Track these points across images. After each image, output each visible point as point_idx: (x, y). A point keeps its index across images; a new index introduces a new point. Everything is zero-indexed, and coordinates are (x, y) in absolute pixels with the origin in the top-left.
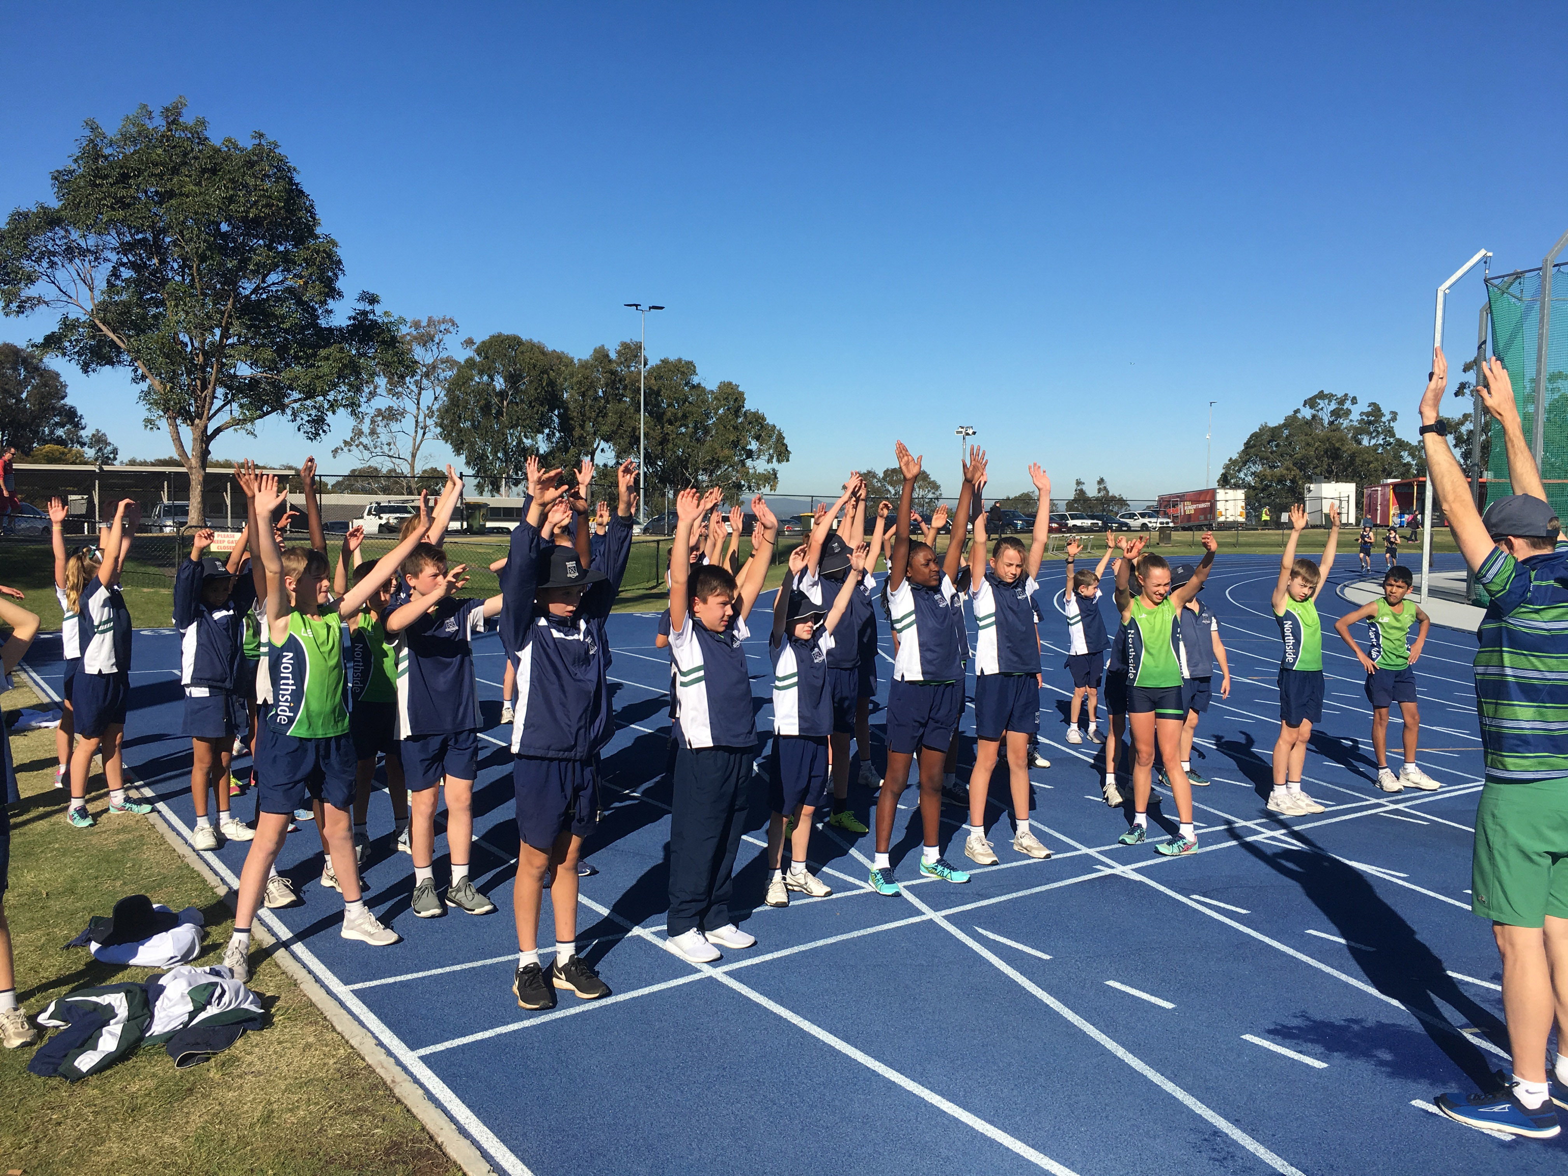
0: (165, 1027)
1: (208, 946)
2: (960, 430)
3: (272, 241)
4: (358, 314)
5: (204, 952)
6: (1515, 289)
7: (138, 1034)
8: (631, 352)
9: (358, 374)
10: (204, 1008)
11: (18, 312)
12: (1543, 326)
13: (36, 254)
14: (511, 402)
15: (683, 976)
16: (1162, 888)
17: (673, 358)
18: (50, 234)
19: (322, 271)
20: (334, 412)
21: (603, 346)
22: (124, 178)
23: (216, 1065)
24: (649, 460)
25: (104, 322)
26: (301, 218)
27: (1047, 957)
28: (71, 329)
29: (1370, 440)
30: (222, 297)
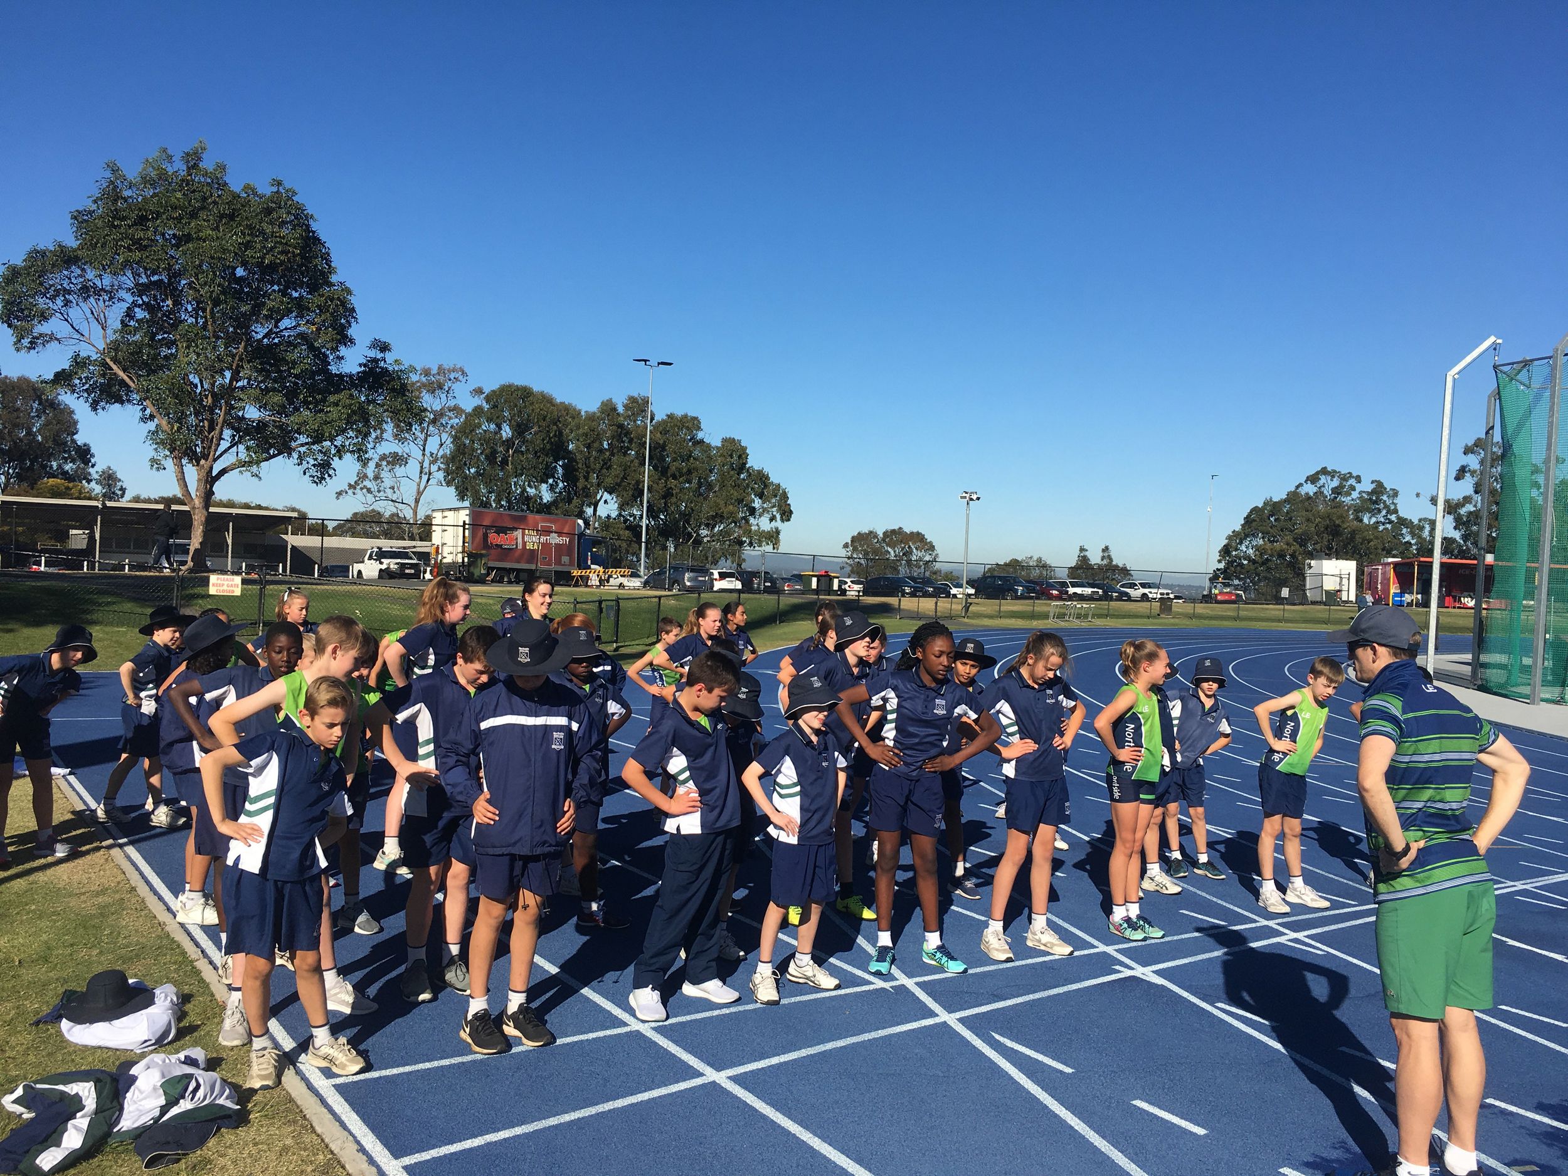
0: (133, 1123)
1: (185, 1027)
2: (964, 495)
3: (287, 287)
4: (369, 361)
5: (181, 1034)
6: (1523, 376)
7: (105, 1129)
8: (639, 406)
9: (367, 422)
10: (176, 1103)
11: (30, 348)
12: (1553, 415)
13: (52, 292)
14: (517, 451)
15: (685, 1080)
16: (1185, 994)
17: (678, 413)
18: (66, 273)
19: (335, 319)
20: (340, 457)
21: (611, 399)
22: (142, 220)
23: (186, 1168)
24: (652, 513)
25: (115, 360)
26: (317, 265)
27: (1069, 1070)
28: (82, 367)
29: (1370, 518)
30: (234, 340)
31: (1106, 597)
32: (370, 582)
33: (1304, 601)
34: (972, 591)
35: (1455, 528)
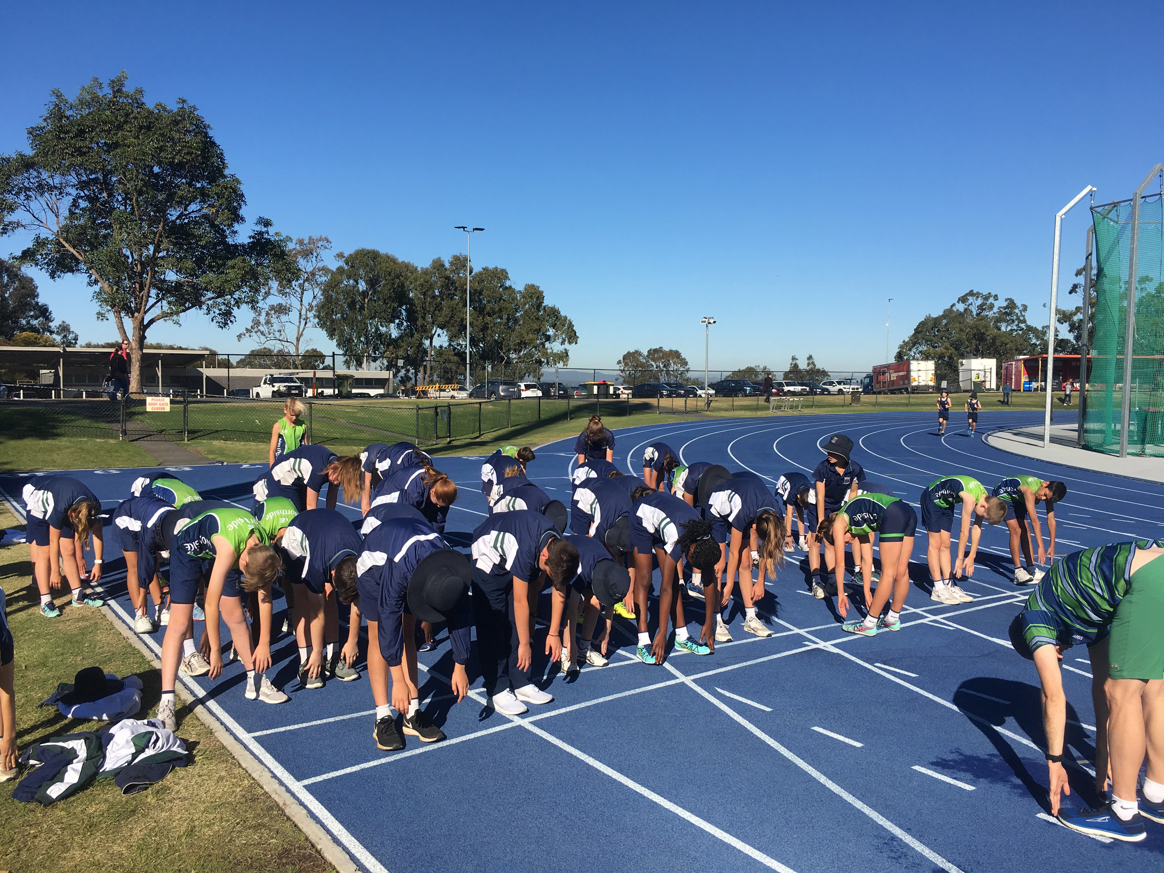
0: (114, 765)
2: (704, 320)
3: (192, 180)
4: (256, 234)
6: (1113, 215)
7: (94, 770)
8: (461, 262)
9: (256, 279)
10: (143, 751)
12: (1133, 244)
13: (16, 190)
14: (370, 300)
15: (499, 725)
16: (853, 658)
17: (491, 267)
18: (26, 175)
19: (229, 202)
20: (238, 307)
21: (440, 258)
22: (81, 133)
23: (152, 793)
24: (473, 342)
25: (67, 240)
26: (214, 162)
27: (768, 709)
28: (42, 246)
29: (1007, 327)
30: (154, 222)
31: (812, 393)
32: (266, 400)
33: (958, 390)
34: (712, 392)
35: (1070, 331)
